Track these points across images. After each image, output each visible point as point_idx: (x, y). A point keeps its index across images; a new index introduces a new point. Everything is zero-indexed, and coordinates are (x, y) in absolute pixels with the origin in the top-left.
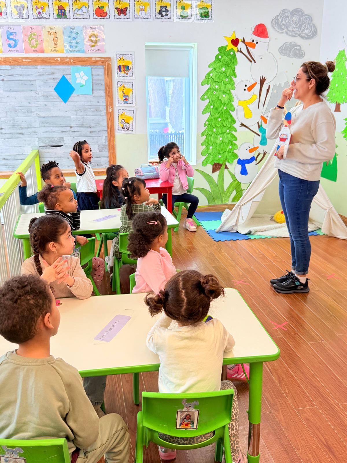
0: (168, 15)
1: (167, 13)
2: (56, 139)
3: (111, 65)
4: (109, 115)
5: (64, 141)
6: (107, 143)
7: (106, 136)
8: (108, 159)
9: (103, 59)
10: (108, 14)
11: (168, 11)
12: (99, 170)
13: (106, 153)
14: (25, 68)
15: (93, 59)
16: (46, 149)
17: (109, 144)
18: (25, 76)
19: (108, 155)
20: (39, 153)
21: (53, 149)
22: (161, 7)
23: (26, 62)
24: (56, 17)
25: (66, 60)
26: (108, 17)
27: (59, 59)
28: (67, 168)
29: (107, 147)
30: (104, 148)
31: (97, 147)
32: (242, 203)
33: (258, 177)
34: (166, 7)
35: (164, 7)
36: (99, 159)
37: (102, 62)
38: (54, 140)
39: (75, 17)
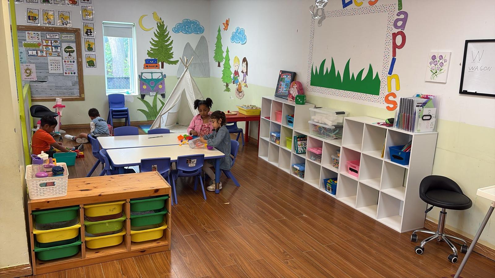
0: (92, 35)
1: (91, 34)
2: (42, 77)
3: (80, 33)
4: (79, 63)
5: (48, 78)
6: (78, 80)
7: (77, 76)
8: (79, 90)
9: (75, 29)
10: (77, 2)
11: (92, 32)
12: (73, 98)
13: (77, 87)
14: (21, 32)
15: (68, 29)
16: (35, 83)
17: (79, 81)
18: (21, 37)
19: (78, 88)
20: (30, 86)
21: (40, 83)
22: (87, 30)
23: (21, 28)
24: (42, 2)
25: (49, 29)
26: (77, 4)
27: (44, 28)
28: (50, 96)
29: (78, 83)
30: (75, 83)
31: (71, 83)
32: (162, 114)
33: (170, 97)
34: (91, 30)
35: (89, 30)
36: (73, 90)
37: (74, 31)
38: (41, 77)
39: (55, 3)
